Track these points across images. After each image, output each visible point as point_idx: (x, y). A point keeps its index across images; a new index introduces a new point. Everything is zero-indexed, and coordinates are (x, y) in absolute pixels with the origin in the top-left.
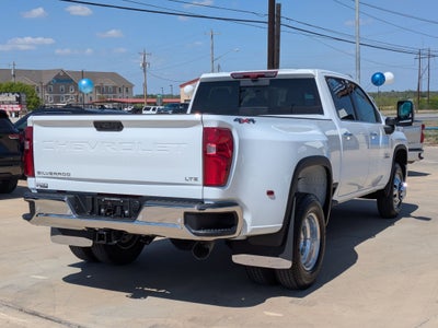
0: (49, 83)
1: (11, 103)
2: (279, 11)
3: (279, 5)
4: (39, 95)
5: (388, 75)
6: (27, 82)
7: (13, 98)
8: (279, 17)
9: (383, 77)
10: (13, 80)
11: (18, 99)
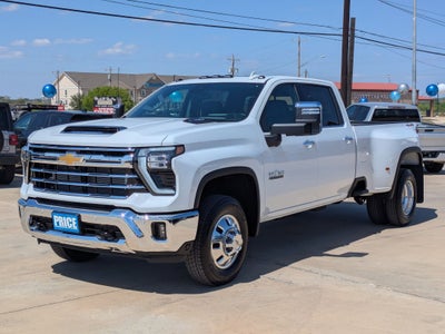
0: (143, 87)
1: (107, 106)
2: (353, 24)
3: (354, 19)
4: (133, 99)
5: (441, 87)
6: (123, 86)
7: (109, 102)
8: (353, 30)
9: (436, 87)
10: (109, 84)
11: (114, 103)
